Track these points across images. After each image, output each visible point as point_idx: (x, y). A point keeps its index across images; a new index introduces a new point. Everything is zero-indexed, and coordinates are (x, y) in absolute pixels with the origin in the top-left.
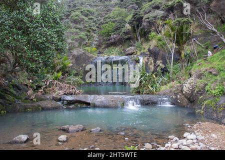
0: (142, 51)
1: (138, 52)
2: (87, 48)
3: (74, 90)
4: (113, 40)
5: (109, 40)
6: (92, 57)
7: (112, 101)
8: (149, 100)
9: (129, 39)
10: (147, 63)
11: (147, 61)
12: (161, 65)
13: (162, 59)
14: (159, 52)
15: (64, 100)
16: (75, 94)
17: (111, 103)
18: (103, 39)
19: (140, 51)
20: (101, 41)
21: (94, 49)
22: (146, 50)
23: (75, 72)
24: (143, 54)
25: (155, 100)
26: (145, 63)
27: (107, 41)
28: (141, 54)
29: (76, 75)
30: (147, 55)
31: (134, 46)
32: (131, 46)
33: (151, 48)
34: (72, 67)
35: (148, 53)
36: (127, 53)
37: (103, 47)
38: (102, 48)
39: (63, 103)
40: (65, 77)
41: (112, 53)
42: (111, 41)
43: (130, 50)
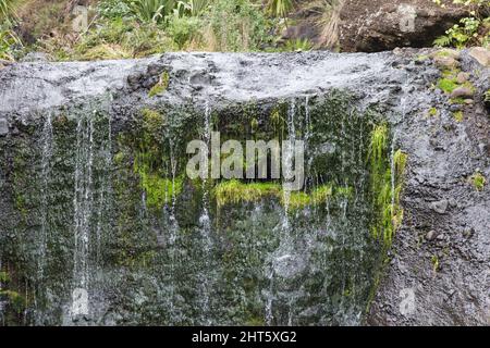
41: (178, 22)
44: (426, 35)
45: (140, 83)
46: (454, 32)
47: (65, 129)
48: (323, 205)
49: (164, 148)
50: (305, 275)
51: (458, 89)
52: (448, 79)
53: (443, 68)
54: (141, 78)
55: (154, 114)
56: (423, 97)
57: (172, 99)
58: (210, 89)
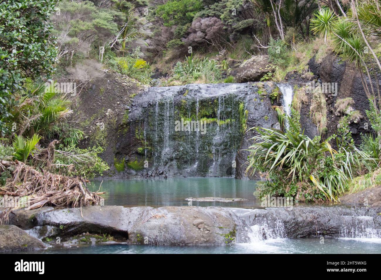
0: (290, 69)
1: (278, 71)
2: (118, 60)
3: (76, 191)
4: (199, 34)
5: (188, 34)
6: (135, 88)
7: (197, 226)
8: (312, 223)
9: (249, 31)
10: (305, 106)
11: (305, 99)
12: (349, 111)
13: (352, 93)
14: (343, 73)
15: (45, 224)
16: (82, 203)
17: (196, 233)
18: (166, 31)
19: (284, 67)
20: (163, 38)
21: (140, 63)
22: (303, 67)
23: (79, 134)
24: (293, 79)
25: (333, 223)
26: (299, 105)
27: (179, 36)
28: (288, 78)
29: (83, 144)
30: (305, 79)
31: (265, 52)
32: (255, 52)
33: (319, 59)
34: (70, 118)
35: (310, 74)
36: (242, 74)
37: (169, 55)
38: (167, 58)
39: (42, 233)
40: (48, 149)
41: (196, 73)
42: (191, 37)
43: (251, 66)
44: (257, 78)
45: (181, 93)
46: (265, 77)
47: (162, 105)
48: (228, 124)
49: (187, 110)
50: (223, 142)
51: (262, 93)
52: (261, 90)
53: (259, 88)
54: (181, 92)
55: (184, 101)
56: (254, 96)
57: (189, 97)
58: (199, 94)
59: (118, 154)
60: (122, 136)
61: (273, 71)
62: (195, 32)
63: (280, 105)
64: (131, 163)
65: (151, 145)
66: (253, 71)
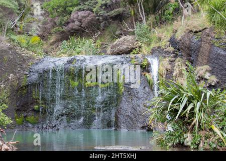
0: (153, 45)
1: (144, 47)
4: (77, 23)
5: (68, 23)
10: (169, 73)
11: (169, 67)
12: (207, 76)
13: (209, 62)
14: (200, 47)
18: (51, 21)
19: (149, 44)
20: (48, 26)
21: (36, 39)
22: (165, 43)
24: (158, 52)
26: (164, 72)
27: (61, 24)
28: (153, 52)
30: (168, 52)
31: (133, 33)
32: (124, 33)
33: (179, 36)
35: (171, 49)
36: (116, 49)
37: (53, 39)
38: (51, 41)
41: (78, 50)
42: (70, 25)
43: (123, 43)
44: (128, 52)
45: (70, 62)
46: (134, 51)
47: (54, 72)
48: (107, 87)
49: (75, 75)
50: (104, 101)
51: (135, 63)
52: (133, 60)
53: (132, 59)
54: (70, 61)
55: (73, 68)
57: (77, 65)
58: (84, 63)
59: (18, 110)
60: (21, 96)
61: (140, 47)
62: (73, 21)
63: (148, 72)
64: (29, 118)
65: (46, 103)
66: (124, 47)
